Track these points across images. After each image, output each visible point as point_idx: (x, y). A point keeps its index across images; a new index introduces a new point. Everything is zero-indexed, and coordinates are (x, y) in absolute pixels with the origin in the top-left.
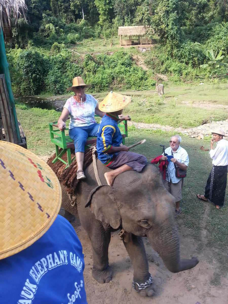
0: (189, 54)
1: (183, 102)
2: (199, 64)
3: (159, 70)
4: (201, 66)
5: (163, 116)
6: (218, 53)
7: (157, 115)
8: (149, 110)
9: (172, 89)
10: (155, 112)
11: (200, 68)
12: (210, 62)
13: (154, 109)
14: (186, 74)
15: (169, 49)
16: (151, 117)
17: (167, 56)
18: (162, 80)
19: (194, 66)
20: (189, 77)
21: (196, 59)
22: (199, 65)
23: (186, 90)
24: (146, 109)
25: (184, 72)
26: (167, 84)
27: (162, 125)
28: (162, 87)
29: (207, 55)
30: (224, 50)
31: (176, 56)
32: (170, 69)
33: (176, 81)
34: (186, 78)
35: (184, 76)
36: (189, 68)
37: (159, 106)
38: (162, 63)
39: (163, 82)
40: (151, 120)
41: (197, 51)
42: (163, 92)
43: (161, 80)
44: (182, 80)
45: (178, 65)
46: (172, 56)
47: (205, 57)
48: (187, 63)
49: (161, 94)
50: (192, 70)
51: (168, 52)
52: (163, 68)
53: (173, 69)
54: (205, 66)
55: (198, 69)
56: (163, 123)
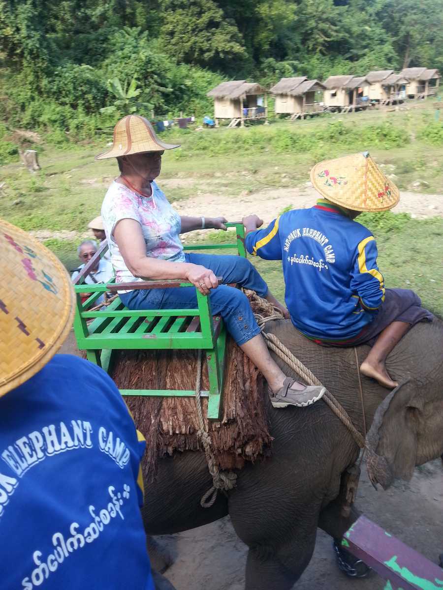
0: (75, 88)
1: (84, 181)
2: (98, 107)
3: (19, 121)
4: (102, 110)
5: (50, 212)
6: (129, 84)
7: (37, 213)
8: (17, 204)
9: (54, 158)
10: (31, 207)
11: (100, 114)
12: (117, 103)
13: (27, 200)
14: (77, 127)
15: (31, 78)
16: (26, 218)
17: (29, 94)
18: (29, 141)
19: (88, 110)
20: (83, 133)
21: (89, 97)
22: (98, 109)
23: (83, 158)
24: (9, 204)
25: (73, 123)
26: (42, 150)
27: (53, 230)
28: (34, 155)
29: (110, 89)
30: (138, 79)
31: (48, 92)
32: (41, 119)
33: (59, 143)
34: (77, 134)
35: (72, 131)
36: (81, 115)
37: (37, 193)
38: (23, 108)
39: (34, 146)
40: (29, 225)
41: (88, 82)
42: (38, 165)
43: (27, 142)
44: (72, 139)
45: (58, 109)
46: (41, 93)
47: (106, 93)
48: (74, 106)
49: (34, 170)
50: (87, 119)
51: (30, 84)
52: (26, 117)
53: (49, 119)
54: (108, 110)
55: (98, 116)
56: (53, 227)
